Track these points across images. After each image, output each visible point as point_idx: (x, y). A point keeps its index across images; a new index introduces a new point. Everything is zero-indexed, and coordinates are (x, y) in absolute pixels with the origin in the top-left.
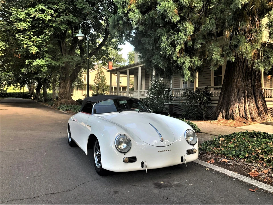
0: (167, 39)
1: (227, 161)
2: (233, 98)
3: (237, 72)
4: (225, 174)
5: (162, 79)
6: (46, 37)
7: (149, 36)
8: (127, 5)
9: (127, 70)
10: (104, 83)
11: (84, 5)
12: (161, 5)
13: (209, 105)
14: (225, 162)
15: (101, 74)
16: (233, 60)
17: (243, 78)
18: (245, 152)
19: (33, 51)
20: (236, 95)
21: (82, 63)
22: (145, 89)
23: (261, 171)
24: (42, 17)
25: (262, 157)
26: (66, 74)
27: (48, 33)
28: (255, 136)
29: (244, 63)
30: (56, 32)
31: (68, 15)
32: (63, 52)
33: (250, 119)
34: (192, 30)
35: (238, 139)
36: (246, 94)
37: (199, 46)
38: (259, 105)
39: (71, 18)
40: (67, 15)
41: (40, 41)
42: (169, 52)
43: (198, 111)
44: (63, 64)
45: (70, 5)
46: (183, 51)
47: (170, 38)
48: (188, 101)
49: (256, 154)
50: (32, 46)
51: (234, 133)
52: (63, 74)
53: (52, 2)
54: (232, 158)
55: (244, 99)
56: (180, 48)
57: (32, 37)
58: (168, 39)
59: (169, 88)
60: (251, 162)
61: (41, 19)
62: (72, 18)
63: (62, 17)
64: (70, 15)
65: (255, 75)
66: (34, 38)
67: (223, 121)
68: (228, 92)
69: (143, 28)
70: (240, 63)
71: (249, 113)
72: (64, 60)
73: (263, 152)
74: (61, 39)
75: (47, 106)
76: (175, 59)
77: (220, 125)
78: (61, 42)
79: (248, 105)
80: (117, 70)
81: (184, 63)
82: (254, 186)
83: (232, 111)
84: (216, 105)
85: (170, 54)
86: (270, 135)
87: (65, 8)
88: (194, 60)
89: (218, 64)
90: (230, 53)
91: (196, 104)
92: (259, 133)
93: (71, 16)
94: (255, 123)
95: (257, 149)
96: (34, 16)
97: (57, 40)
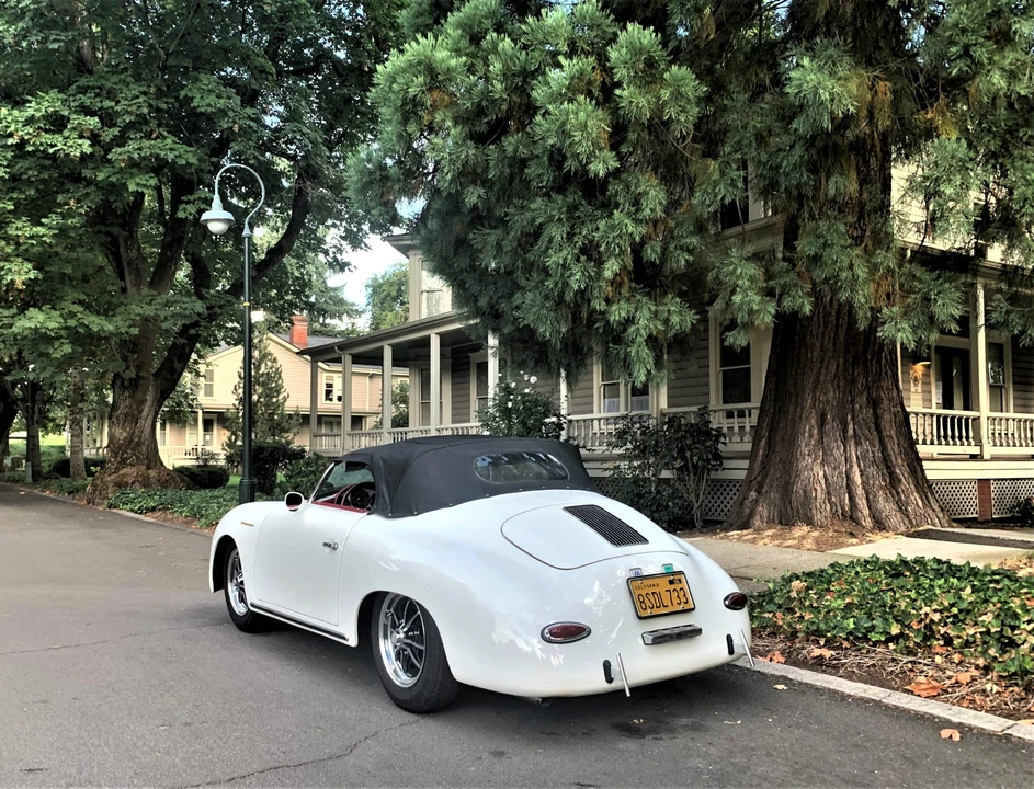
0: (570, 236)
1: (827, 653)
2: (803, 445)
3: (816, 353)
4: (836, 692)
5: (533, 379)
6: (69, 222)
7: (503, 223)
8: (420, 113)
9: (382, 349)
10: (275, 400)
11: (222, 101)
12: (549, 114)
13: (713, 475)
14: (821, 657)
15: (263, 366)
16: (807, 309)
17: (835, 375)
18: (887, 620)
19: (16, 277)
20: (816, 437)
21: (203, 323)
22: (453, 422)
23: (949, 678)
24: (55, 145)
25: (946, 633)
26: (139, 368)
27: (77, 208)
28: (908, 574)
29: (837, 320)
30: (109, 202)
31: (157, 137)
32: (127, 280)
33: (868, 523)
34: (661, 203)
35: (852, 583)
36: (851, 432)
37: (687, 261)
38: (898, 471)
39: (170, 148)
40: (154, 135)
41: (43, 235)
42: (576, 280)
43: (672, 497)
44: (130, 327)
45: (165, 100)
46: (626, 280)
47: (580, 233)
48: (635, 464)
49: (923, 624)
50: (12, 259)
51: (832, 566)
52: (128, 368)
53: (93, 88)
54: (846, 644)
55: (845, 451)
56: (616, 268)
57: (11, 222)
58: (574, 235)
59: (558, 416)
60: (910, 652)
61: (51, 151)
62: (172, 149)
63: (131, 146)
64: (165, 138)
65: (879, 361)
66: (19, 224)
67: (774, 531)
68: (787, 425)
69: (480, 196)
70: (824, 317)
71: (864, 501)
72: (138, 310)
73: (948, 617)
74: (123, 227)
75: (51, 496)
76: (599, 305)
77: (765, 544)
78: (121, 241)
79: (861, 471)
80: (342, 347)
81: (630, 321)
82: (938, 717)
83: (805, 492)
84: (742, 475)
85: (583, 287)
86: (956, 566)
87: (145, 110)
88: (669, 311)
89: (752, 323)
90: (796, 285)
91: (665, 474)
92: (919, 561)
93: (169, 141)
94: (887, 534)
95: (927, 609)
96: (22, 139)
97: (108, 234)
